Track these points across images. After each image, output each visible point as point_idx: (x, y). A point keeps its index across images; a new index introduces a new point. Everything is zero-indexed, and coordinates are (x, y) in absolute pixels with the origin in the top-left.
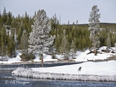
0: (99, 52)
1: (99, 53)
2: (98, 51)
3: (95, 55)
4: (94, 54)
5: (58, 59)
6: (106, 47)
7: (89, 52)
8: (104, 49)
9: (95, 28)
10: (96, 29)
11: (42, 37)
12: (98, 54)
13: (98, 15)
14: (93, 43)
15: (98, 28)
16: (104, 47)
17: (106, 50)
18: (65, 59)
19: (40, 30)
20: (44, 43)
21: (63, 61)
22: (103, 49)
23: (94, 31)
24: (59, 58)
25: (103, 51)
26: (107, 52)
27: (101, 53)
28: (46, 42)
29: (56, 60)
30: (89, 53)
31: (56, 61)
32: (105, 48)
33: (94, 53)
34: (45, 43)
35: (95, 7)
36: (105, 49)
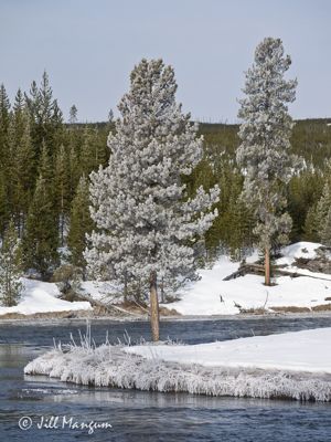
0: (285, 270)
1: (286, 274)
2: (279, 262)
3: (268, 284)
4: (262, 279)
5: (93, 304)
6: (317, 246)
7: (236, 267)
8: (306, 256)
9: (272, 153)
10: (277, 154)
11: (160, 192)
12: (280, 280)
13: (285, 87)
14: (259, 226)
15: (284, 153)
16: (303, 244)
17: (316, 259)
18: (126, 304)
19: (151, 160)
20: (170, 223)
21: (120, 314)
22: (300, 255)
23: (263, 166)
24: (96, 296)
25: (302, 263)
26: (321, 270)
27: (295, 275)
28: (180, 220)
29: (86, 306)
30: (234, 276)
31: (83, 312)
32: (309, 249)
33: (261, 273)
34: (173, 225)
35: (269, 48)
36: (311, 255)
